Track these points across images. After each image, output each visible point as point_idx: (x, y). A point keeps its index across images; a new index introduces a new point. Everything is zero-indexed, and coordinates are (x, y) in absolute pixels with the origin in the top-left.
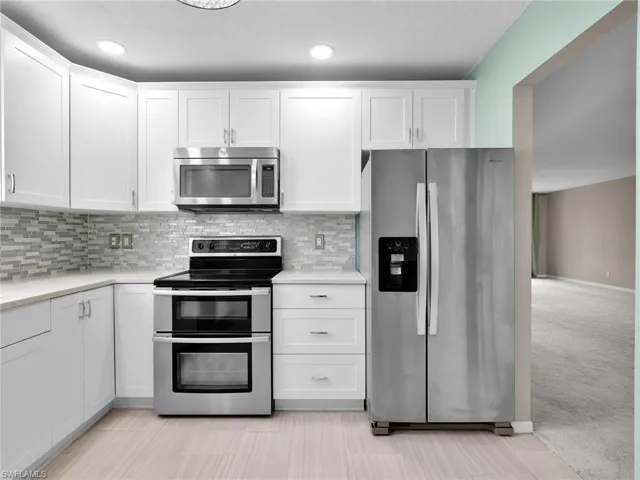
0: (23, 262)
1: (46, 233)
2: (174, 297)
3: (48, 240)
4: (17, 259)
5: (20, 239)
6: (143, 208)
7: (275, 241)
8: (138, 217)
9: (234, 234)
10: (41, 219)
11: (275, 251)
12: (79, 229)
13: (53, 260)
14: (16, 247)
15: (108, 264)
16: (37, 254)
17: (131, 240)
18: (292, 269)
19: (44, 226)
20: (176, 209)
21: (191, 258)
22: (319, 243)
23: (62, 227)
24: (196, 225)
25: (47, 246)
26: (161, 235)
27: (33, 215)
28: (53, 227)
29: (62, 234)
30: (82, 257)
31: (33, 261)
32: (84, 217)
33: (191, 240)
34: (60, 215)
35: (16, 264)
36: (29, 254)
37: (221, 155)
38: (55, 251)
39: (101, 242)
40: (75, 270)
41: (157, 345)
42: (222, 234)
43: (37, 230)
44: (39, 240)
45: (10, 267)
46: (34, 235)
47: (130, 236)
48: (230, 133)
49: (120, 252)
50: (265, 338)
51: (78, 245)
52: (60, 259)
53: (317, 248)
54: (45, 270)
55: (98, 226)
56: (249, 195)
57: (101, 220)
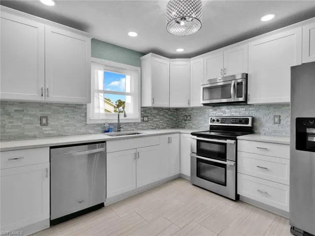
0: (159, 124)
1: (165, 115)
2: (197, 140)
3: (166, 117)
4: (157, 123)
5: (158, 117)
6: (192, 105)
7: (248, 119)
8: (193, 109)
9: (229, 115)
10: (164, 111)
11: (248, 124)
12: (175, 114)
13: (167, 123)
14: (157, 119)
15: (183, 126)
16: (162, 121)
17: (190, 118)
18: (259, 134)
19: (164, 113)
20: (203, 105)
21: (211, 125)
22: (277, 120)
23: (170, 113)
24: (213, 111)
25: (165, 119)
26: (200, 116)
28: (167, 113)
29: (169, 115)
30: (176, 123)
31: (162, 124)
32: (177, 109)
33: (210, 118)
34: (169, 109)
35: (157, 124)
36: (160, 122)
37: (219, 81)
38: (168, 121)
39: (182, 118)
40: (173, 128)
41: (192, 157)
42: (224, 115)
44: (163, 117)
46: (162, 116)
47: (190, 116)
48: (224, 71)
49: (187, 122)
50: (233, 163)
51: (175, 119)
52: (169, 123)
53: (275, 123)
54: (164, 127)
55: (181, 112)
56: (231, 97)
57: (182, 110)
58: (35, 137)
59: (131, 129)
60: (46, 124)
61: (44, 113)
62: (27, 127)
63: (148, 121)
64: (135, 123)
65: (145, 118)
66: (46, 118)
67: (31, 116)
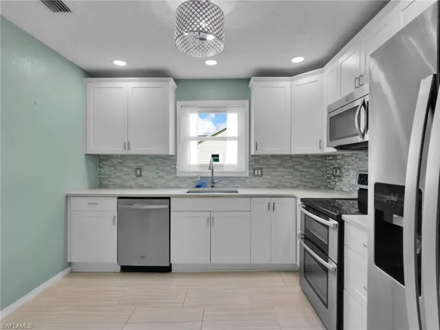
0: (283, 180)
1: (296, 167)
3: (298, 170)
4: (279, 179)
5: (281, 169)
10: (293, 159)
12: (320, 164)
13: (301, 180)
14: (280, 173)
16: (291, 177)
17: (340, 172)
19: (295, 163)
20: (335, 150)
23: (307, 163)
25: (297, 173)
27: (289, 158)
28: (301, 164)
29: (307, 167)
31: (288, 180)
35: (279, 181)
36: (286, 177)
38: (302, 176)
39: (331, 172)
43: (291, 165)
45: (277, 182)
46: (289, 167)
47: (340, 168)
49: (336, 179)
51: (318, 173)
52: (305, 180)
54: (294, 185)
55: (330, 162)
57: (331, 158)
58: (131, 187)
59: (233, 186)
60: (140, 176)
61: (139, 165)
62: (126, 177)
63: (262, 175)
64: (239, 178)
65: (256, 171)
66: (141, 170)
67: (128, 167)
